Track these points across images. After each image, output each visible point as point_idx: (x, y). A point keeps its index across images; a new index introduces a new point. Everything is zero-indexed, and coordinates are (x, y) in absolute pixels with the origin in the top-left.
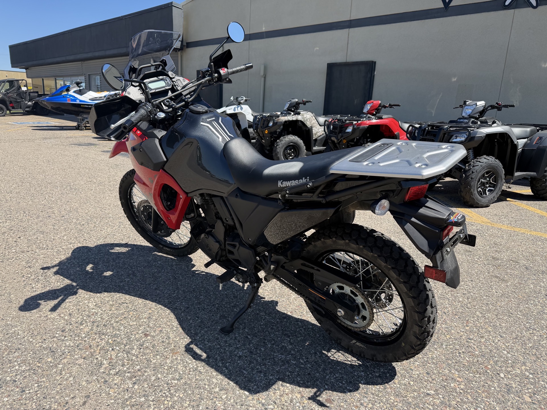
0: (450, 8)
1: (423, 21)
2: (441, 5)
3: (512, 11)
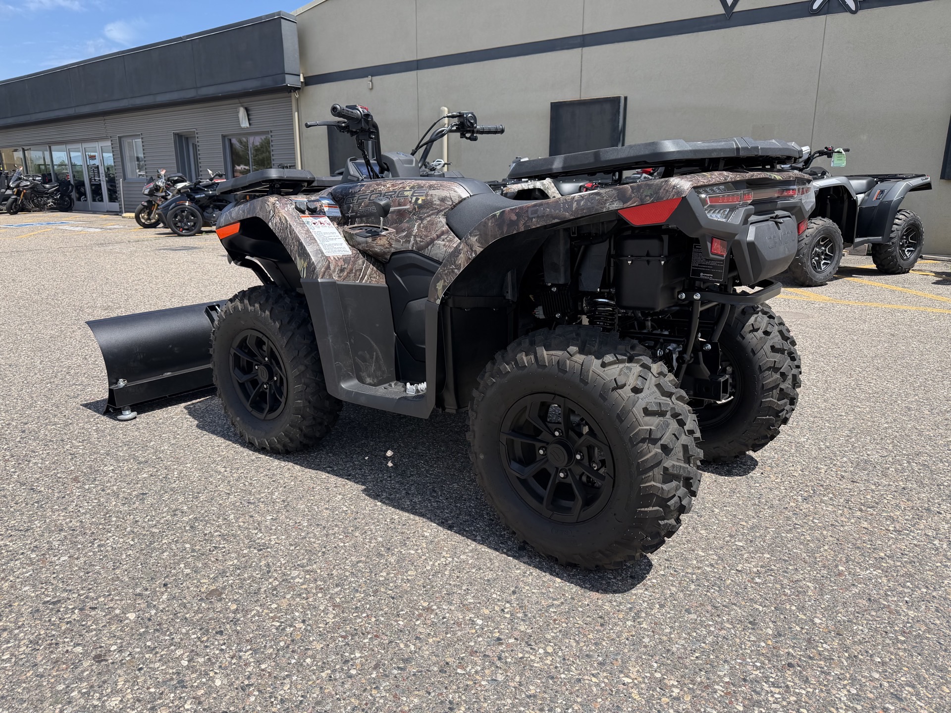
0: (734, 14)
1: (695, 34)
2: (720, 10)
3: (823, 17)
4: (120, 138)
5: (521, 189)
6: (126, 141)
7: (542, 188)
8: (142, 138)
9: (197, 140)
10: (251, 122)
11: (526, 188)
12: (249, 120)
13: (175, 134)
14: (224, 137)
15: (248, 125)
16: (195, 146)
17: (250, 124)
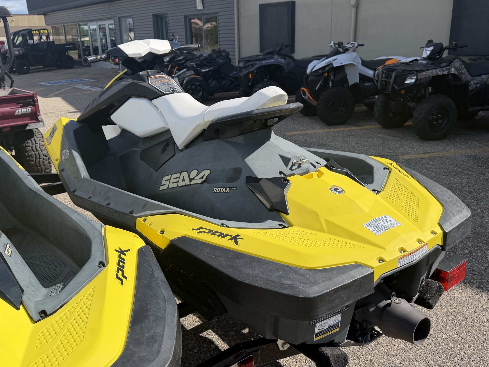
4: (119, 18)
5: (435, 75)
6: (123, 20)
7: (456, 73)
8: (133, 18)
9: (168, 19)
10: (204, 5)
11: (440, 74)
12: (203, 4)
13: (153, 15)
14: (185, 17)
15: (202, 8)
16: (166, 23)
17: (203, 7)
